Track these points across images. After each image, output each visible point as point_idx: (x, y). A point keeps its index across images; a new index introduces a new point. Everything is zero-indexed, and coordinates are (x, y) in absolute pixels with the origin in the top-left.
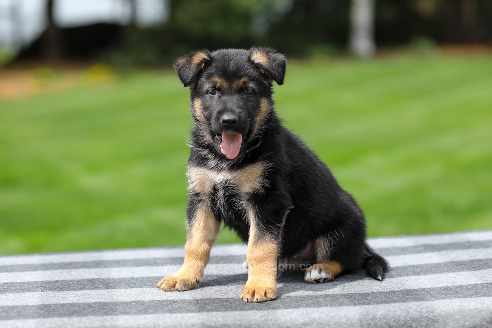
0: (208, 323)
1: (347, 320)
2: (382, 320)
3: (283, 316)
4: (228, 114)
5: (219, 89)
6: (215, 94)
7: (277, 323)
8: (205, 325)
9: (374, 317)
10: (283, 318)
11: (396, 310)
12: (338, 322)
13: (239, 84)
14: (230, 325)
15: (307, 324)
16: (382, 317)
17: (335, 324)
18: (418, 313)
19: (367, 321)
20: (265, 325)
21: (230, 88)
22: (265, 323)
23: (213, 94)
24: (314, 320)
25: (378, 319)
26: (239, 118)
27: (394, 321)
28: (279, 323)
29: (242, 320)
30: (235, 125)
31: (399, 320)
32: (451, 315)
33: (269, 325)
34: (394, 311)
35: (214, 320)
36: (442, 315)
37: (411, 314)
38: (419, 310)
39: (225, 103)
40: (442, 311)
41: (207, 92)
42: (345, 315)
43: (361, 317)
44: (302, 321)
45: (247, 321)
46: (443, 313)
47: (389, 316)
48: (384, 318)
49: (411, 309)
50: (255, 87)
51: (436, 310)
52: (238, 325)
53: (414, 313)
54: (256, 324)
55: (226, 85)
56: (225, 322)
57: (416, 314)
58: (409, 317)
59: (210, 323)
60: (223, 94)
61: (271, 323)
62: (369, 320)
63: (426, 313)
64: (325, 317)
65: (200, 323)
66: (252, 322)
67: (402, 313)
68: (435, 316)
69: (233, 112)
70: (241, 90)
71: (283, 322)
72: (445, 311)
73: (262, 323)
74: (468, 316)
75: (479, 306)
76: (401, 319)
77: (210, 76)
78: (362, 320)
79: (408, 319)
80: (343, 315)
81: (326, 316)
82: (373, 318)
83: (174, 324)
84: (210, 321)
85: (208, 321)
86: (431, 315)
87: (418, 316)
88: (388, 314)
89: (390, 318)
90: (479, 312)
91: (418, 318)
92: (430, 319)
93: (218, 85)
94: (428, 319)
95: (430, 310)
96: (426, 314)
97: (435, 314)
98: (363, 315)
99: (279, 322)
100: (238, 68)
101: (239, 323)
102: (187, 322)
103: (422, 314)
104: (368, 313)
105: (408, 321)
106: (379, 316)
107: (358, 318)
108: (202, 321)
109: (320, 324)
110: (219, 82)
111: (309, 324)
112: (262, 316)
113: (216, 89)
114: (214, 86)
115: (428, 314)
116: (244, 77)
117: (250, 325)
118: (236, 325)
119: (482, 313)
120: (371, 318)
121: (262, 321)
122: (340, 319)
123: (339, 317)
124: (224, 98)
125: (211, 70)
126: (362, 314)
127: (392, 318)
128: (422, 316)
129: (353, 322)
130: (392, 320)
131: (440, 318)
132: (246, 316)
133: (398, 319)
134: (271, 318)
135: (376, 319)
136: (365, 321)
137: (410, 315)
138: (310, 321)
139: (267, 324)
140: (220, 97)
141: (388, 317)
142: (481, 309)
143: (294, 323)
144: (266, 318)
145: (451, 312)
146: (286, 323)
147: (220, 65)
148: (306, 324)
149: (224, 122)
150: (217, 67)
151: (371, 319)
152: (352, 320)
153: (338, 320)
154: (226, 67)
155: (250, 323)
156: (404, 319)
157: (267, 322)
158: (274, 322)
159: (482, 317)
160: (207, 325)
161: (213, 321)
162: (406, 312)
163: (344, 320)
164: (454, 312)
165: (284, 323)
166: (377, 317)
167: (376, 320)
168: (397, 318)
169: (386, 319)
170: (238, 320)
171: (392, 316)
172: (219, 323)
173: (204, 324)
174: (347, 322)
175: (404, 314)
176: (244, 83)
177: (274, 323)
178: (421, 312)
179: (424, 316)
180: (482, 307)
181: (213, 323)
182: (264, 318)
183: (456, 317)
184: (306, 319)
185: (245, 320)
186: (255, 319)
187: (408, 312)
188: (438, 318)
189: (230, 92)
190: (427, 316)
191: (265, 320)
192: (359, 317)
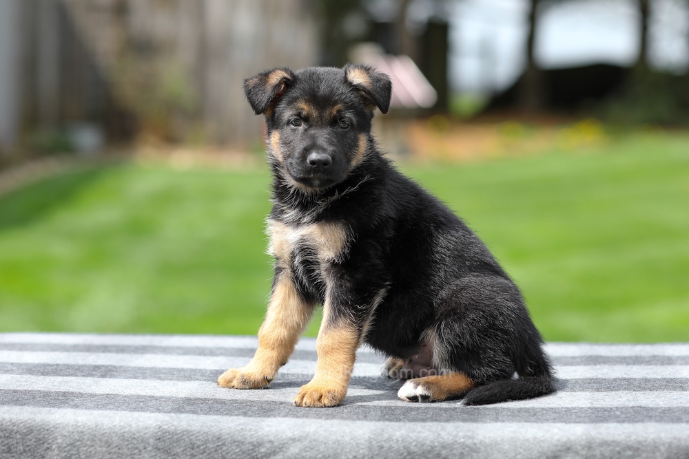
0: (166, 427)
1: (352, 439)
2: (400, 442)
3: (268, 426)
4: (318, 153)
5: (306, 119)
6: (299, 125)
7: (256, 435)
8: (161, 429)
9: (389, 438)
10: (267, 429)
11: (423, 430)
12: (339, 441)
13: (331, 112)
14: (195, 432)
15: (297, 439)
16: (400, 439)
17: (334, 443)
18: (451, 438)
19: (379, 442)
20: (241, 436)
21: (321, 117)
22: (241, 434)
23: (296, 126)
24: (308, 435)
25: (395, 441)
26: (333, 158)
27: (415, 445)
28: (259, 436)
29: (212, 427)
30: (326, 167)
31: (423, 445)
32: (497, 444)
33: (245, 436)
34: (420, 432)
35: (176, 423)
36: (485, 443)
37: (442, 438)
38: (454, 433)
39: (313, 138)
40: (485, 437)
41: (289, 123)
42: (351, 432)
43: (372, 436)
44: (290, 435)
45: (218, 429)
46: (487, 441)
47: (411, 438)
48: (403, 440)
49: (445, 430)
50: (353, 118)
51: (478, 435)
52: (204, 433)
53: (446, 437)
54: (228, 434)
55: (315, 113)
56: (189, 428)
57: (448, 438)
58: (439, 442)
59: (169, 427)
60: (310, 126)
61: (249, 434)
62: (382, 441)
63: (463, 438)
64: (323, 432)
65: (157, 425)
66: (224, 431)
67: (429, 435)
68: (475, 444)
69: (324, 150)
70: (334, 122)
71: (265, 434)
72: (489, 437)
73: (236, 432)
74: (521, 448)
75: (540, 434)
76: (426, 444)
77: (293, 101)
78: (372, 440)
79: (436, 444)
80: (348, 431)
81: (325, 431)
82: (387, 439)
83: (122, 424)
84: (170, 425)
85: (167, 425)
86: (469, 442)
87: (451, 442)
88: (411, 435)
89: (411, 440)
90: (538, 442)
91: (451, 444)
92: (467, 446)
93: (304, 113)
94: (464, 447)
95: (469, 434)
96: (462, 440)
97: (475, 441)
98: (375, 434)
99: (260, 434)
100: (331, 92)
101: (206, 430)
102: (140, 423)
103: (457, 439)
104: (383, 431)
105: (436, 447)
106: (396, 437)
107: (367, 438)
108: (159, 423)
109: (315, 441)
110: (306, 109)
111: (299, 440)
112: (240, 425)
113: (301, 118)
114: (299, 115)
115: (466, 439)
116: (339, 104)
117: (220, 434)
118: (202, 433)
119: (542, 445)
120: (384, 439)
121: (237, 431)
122: (343, 436)
123: (342, 434)
124: (312, 132)
125: (295, 92)
126: (374, 432)
127: (414, 441)
128: (456, 441)
129: (359, 442)
130: (414, 444)
131: (482, 447)
132: (219, 422)
133: (422, 443)
134: (251, 427)
135: (392, 440)
136: (377, 443)
137: (440, 440)
138: (301, 436)
139: (244, 435)
140: (306, 130)
141: (408, 439)
142: (542, 439)
143: (279, 436)
144: (244, 427)
145: (499, 439)
146: (268, 436)
147: (307, 87)
148: (295, 439)
149: (313, 162)
150: (304, 90)
151: (385, 441)
152: (358, 440)
153: (339, 439)
154: (316, 90)
155: (221, 432)
156: (431, 444)
157: (244, 433)
158: (253, 433)
159: (541, 450)
160: (165, 429)
161: (174, 425)
162: (436, 434)
163: (347, 439)
164: (502, 440)
165: (265, 436)
166: (393, 438)
167: (392, 443)
168: (420, 442)
169: (406, 442)
170: (206, 426)
171: (414, 438)
172: (182, 427)
173: (160, 427)
174: (351, 441)
175: (431, 437)
176: (339, 111)
177: (252, 435)
178: (456, 436)
179: (459, 442)
180: (543, 436)
181: (173, 428)
182: (241, 427)
183: (504, 447)
184: (296, 433)
185: (216, 427)
186: (229, 427)
187: (439, 435)
188: (478, 446)
189: (321, 123)
190: (463, 442)
191: (242, 429)
192: (369, 437)
